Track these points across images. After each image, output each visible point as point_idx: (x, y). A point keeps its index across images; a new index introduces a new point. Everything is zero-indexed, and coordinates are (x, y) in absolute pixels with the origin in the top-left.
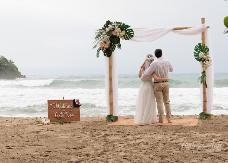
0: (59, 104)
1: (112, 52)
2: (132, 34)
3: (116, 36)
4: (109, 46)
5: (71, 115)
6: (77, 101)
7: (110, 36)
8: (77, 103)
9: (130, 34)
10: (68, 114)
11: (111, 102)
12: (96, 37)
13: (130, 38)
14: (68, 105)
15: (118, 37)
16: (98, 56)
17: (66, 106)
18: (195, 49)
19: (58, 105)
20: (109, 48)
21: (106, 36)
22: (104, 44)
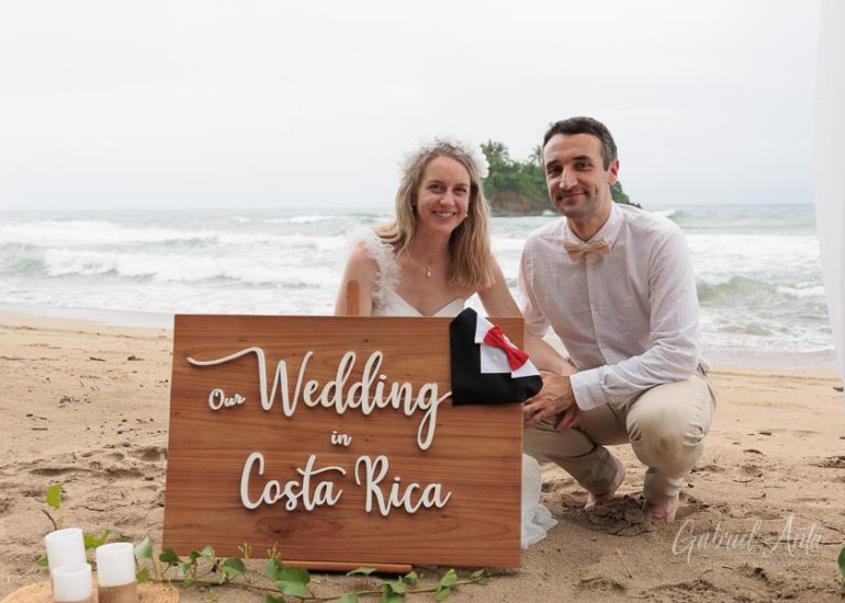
0: (294, 357)
5: (417, 493)
6: (493, 339)
8: (491, 363)
10: (386, 485)
14: (393, 371)
17: (366, 385)
19: (282, 366)
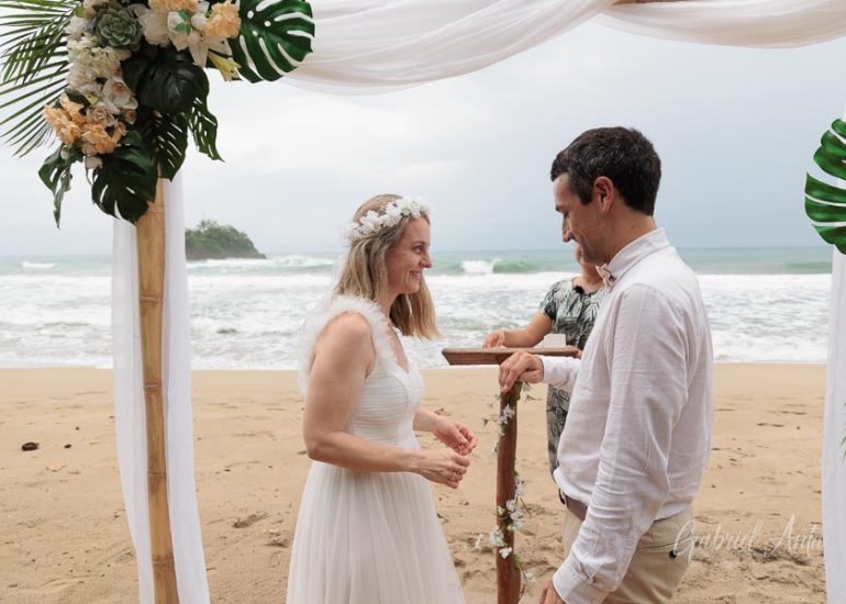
1: (154, 183)
2: (299, 33)
3: (172, 47)
4: (121, 132)
7: (119, 47)
9: (279, 30)
11: (162, 553)
12: (13, 59)
13: (288, 68)
15: (187, 52)
16: (57, 215)
18: (819, 155)
20: (123, 148)
21: (86, 41)
22: (74, 108)
